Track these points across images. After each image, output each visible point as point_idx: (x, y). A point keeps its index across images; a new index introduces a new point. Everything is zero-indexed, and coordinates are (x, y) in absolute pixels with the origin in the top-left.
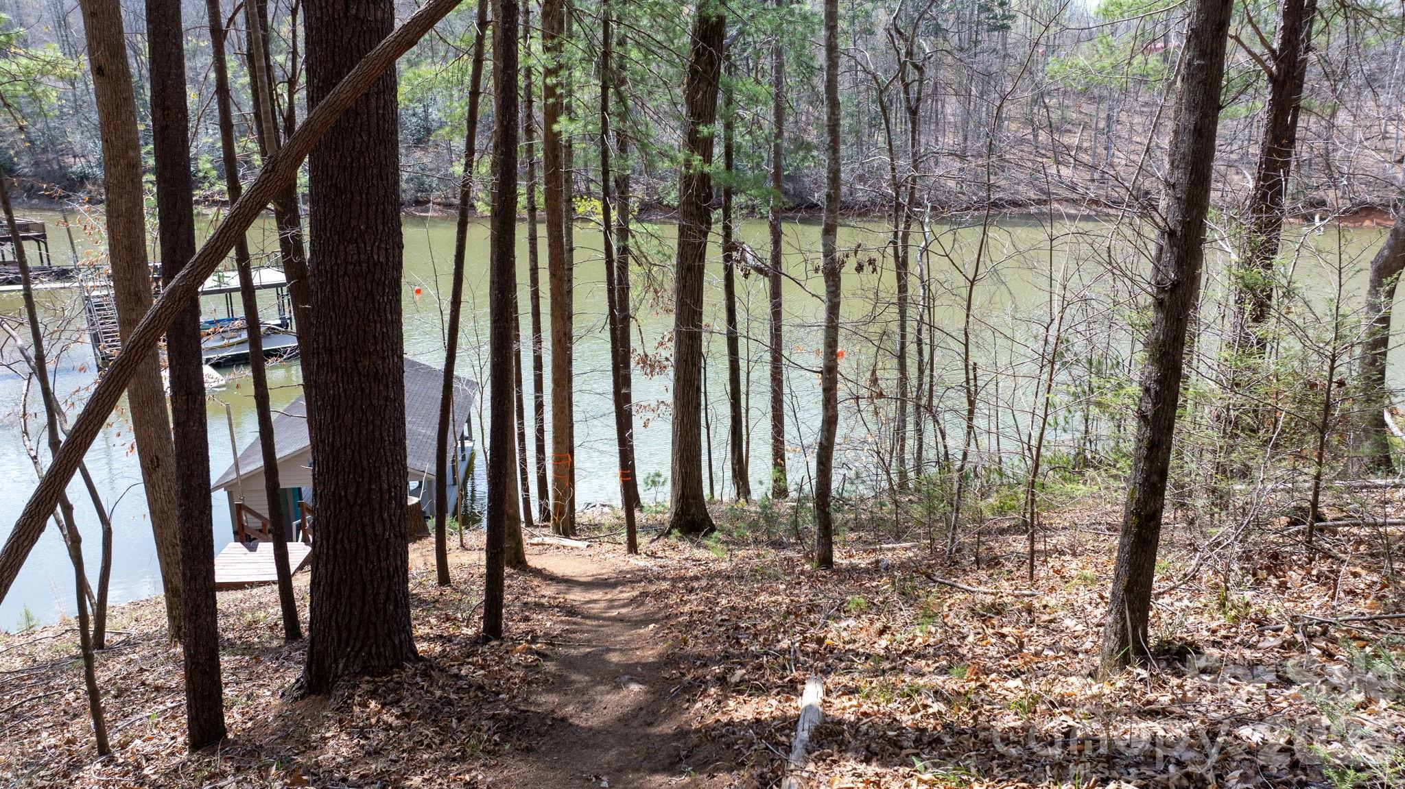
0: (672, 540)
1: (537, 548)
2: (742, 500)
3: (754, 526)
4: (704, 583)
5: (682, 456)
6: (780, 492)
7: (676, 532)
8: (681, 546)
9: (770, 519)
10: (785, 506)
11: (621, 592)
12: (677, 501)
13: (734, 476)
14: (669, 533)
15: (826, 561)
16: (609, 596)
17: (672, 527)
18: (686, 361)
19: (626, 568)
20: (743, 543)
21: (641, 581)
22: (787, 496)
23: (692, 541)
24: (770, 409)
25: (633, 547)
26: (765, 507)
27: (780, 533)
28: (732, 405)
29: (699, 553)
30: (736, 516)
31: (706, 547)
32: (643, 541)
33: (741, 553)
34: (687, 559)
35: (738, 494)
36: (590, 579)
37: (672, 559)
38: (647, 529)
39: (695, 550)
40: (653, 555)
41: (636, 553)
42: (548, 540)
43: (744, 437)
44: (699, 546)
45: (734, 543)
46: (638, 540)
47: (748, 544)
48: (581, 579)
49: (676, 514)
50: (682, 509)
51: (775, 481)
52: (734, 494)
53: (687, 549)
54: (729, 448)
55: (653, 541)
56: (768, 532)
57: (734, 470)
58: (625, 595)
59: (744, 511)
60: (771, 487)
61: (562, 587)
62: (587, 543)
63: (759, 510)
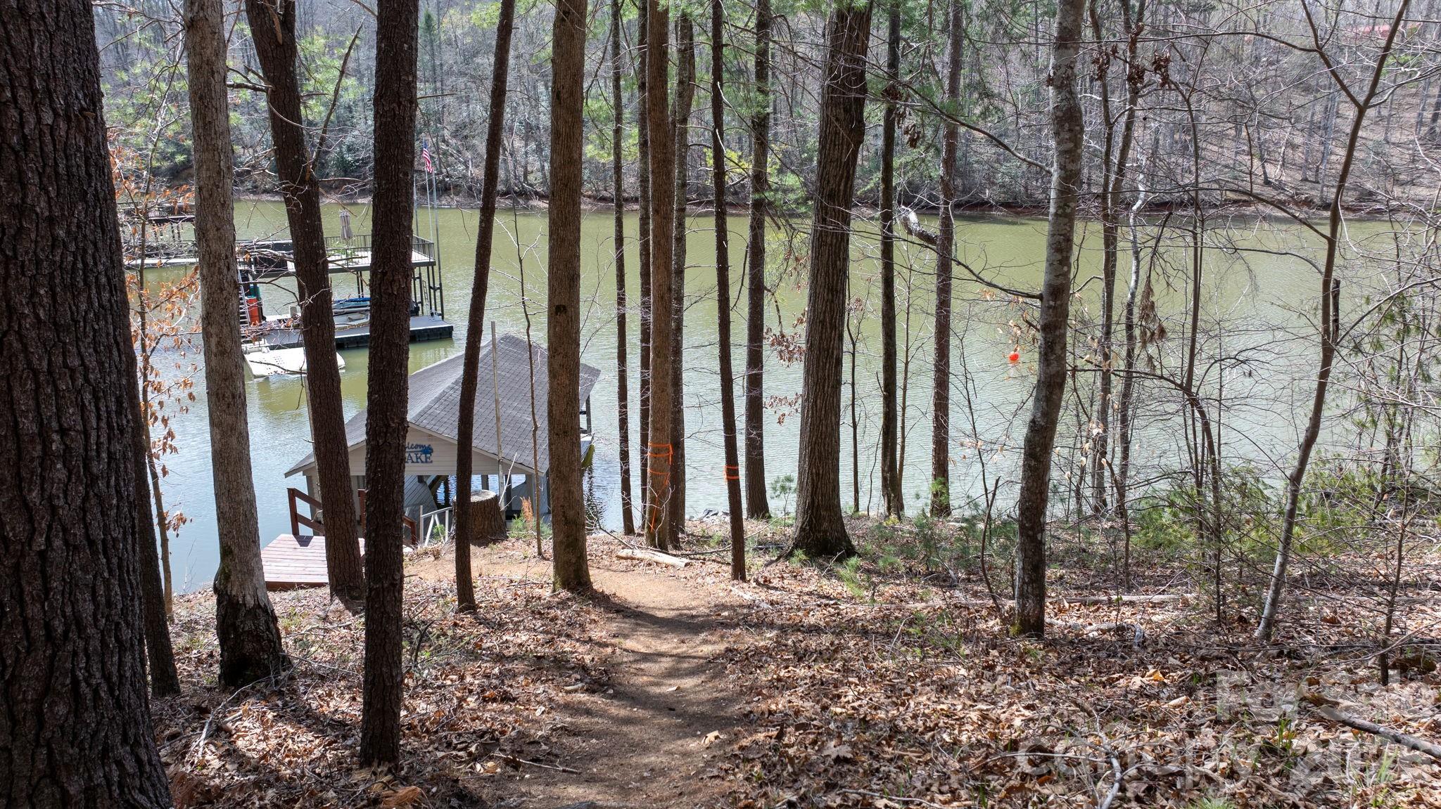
0: (795, 563)
1: (625, 563)
2: (893, 516)
3: (906, 550)
4: (826, 640)
5: (812, 451)
6: (941, 508)
7: (800, 553)
8: (807, 572)
9: (931, 542)
10: (949, 527)
11: (705, 642)
12: (805, 512)
13: (885, 486)
14: (791, 554)
15: (1033, 626)
16: (683, 649)
17: (796, 546)
18: (823, 322)
19: (727, 600)
20: (890, 575)
21: (738, 625)
22: (949, 514)
23: (821, 567)
24: (933, 408)
25: (739, 572)
26: (921, 526)
27: (946, 563)
28: (886, 398)
29: (830, 587)
30: (884, 536)
31: (840, 578)
32: (755, 562)
33: (888, 590)
34: (810, 594)
35: (889, 509)
36: (672, 614)
37: (791, 591)
38: (763, 546)
39: (824, 581)
40: (766, 584)
41: (743, 579)
42: (638, 554)
43: (899, 441)
44: (831, 574)
45: (878, 573)
46: (748, 561)
47: (899, 577)
48: (660, 614)
49: (802, 529)
50: (810, 522)
51: (936, 495)
52: (883, 509)
53: (814, 580)
54: (880, 452)
55: (770, 563)
56: (927, 560)
57: (884, 479)
58: (707, 649)
59: (895, 530)
60: (929, 502)
61: (626, 625)
62: (686, 561)
63: (916, 530)
